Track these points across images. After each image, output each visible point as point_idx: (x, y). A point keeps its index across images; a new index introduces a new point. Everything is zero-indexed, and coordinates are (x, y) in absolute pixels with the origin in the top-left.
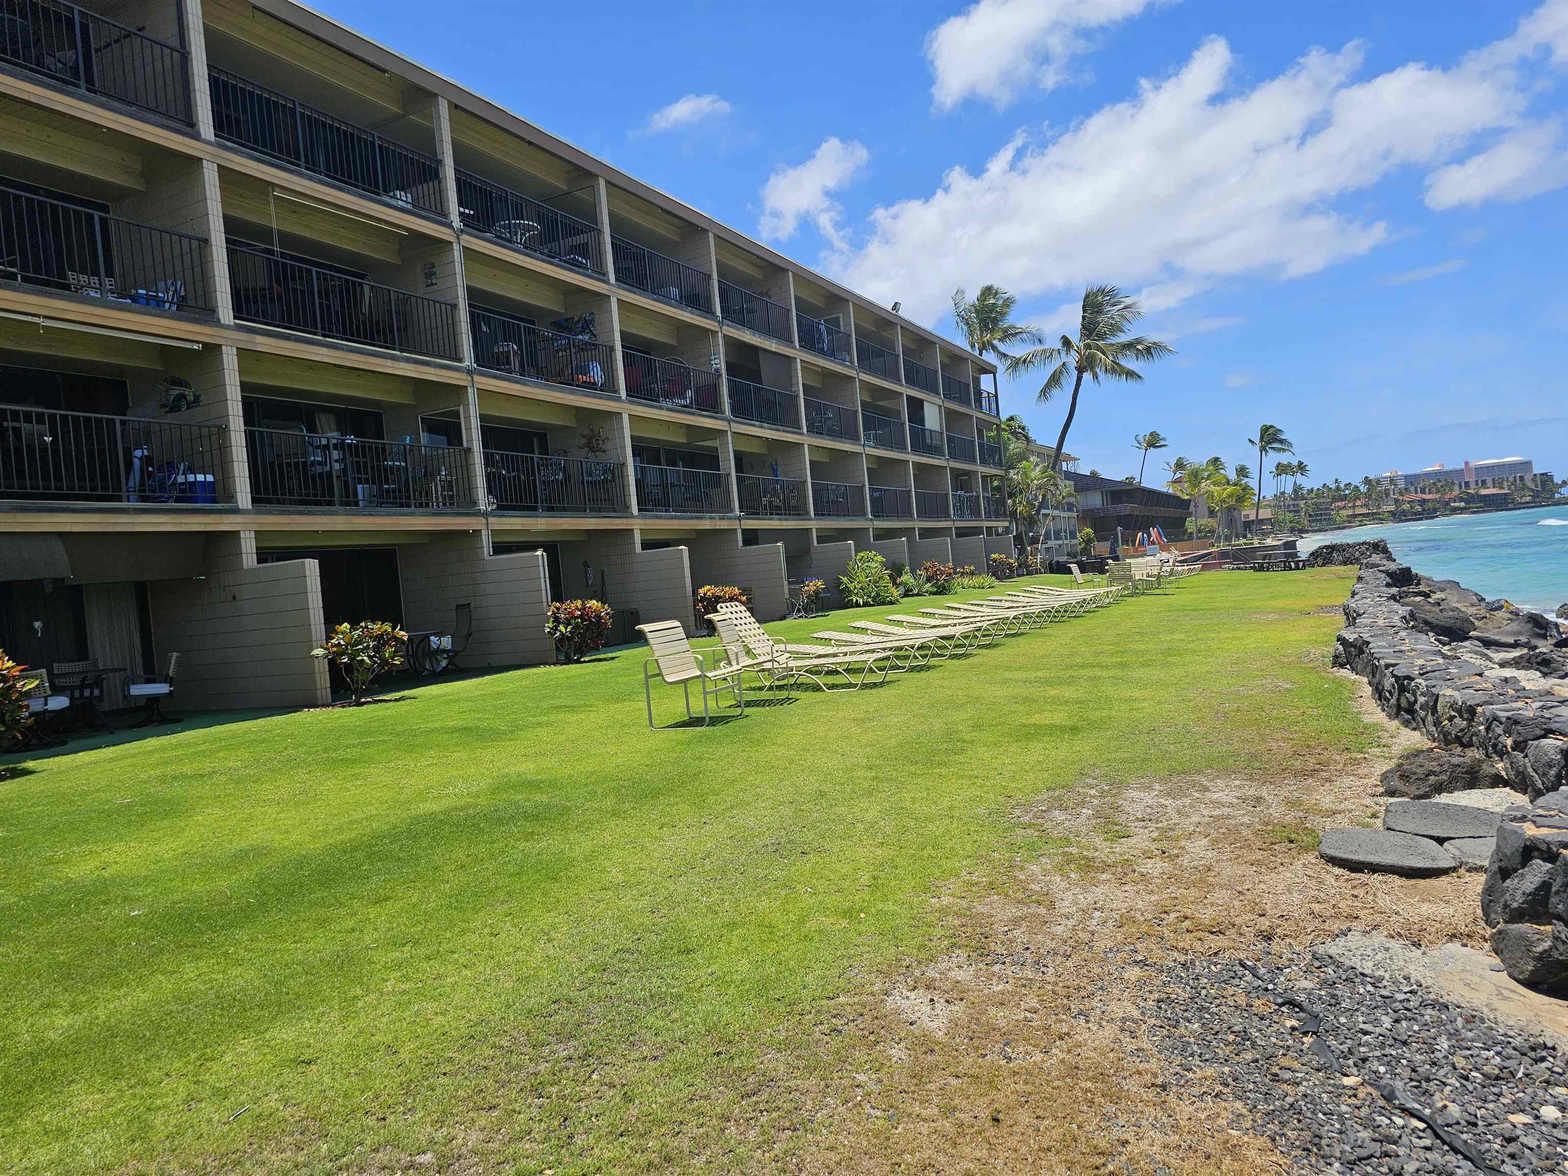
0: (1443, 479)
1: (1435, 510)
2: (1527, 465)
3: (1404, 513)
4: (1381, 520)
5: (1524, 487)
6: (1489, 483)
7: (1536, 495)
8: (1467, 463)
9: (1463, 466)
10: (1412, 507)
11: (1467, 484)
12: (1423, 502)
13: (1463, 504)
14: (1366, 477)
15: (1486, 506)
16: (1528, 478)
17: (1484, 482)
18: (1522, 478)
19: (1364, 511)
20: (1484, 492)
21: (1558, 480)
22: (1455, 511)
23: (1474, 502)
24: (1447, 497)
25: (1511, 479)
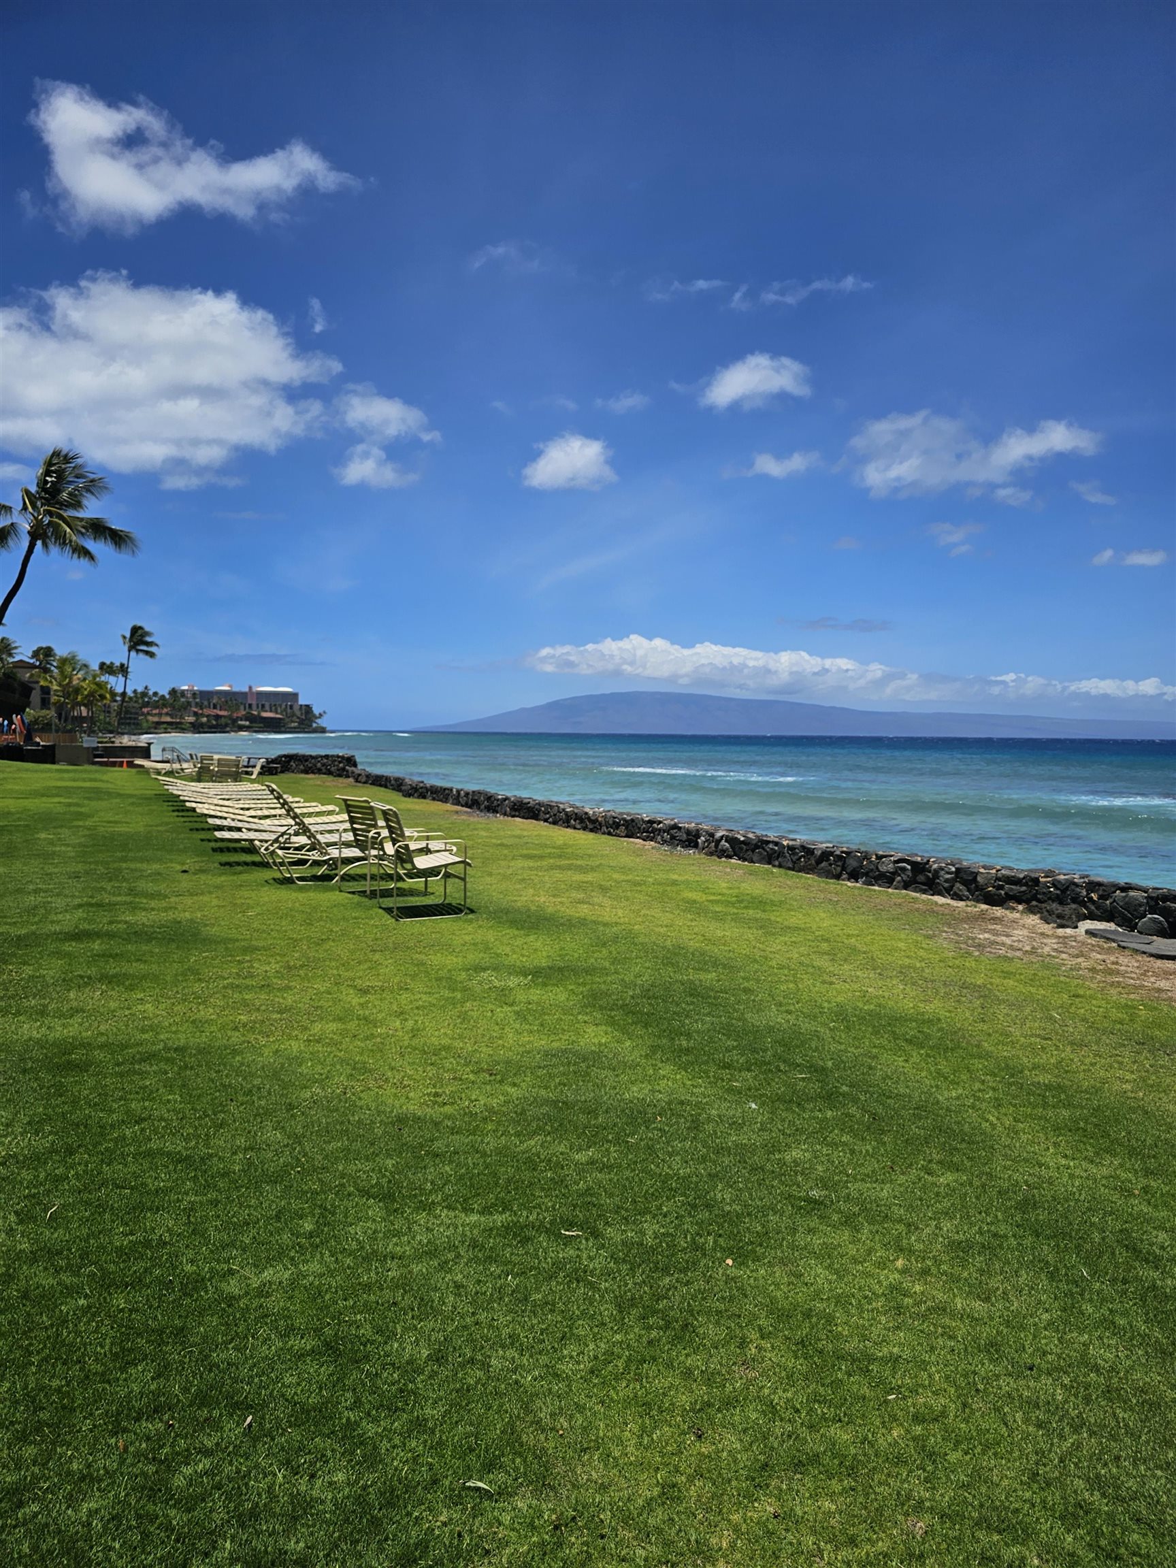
0: (231, 699)
1: (226, 725)
2: (294, 696)
3: (202, 725)
4: (183, 730)
5: (293, 715)
6: (267, 707)
7: (301, 722)
8: (250, 688)
9: (247, 690)
10: (208, 721)
11: (250, 706)
12: (217, 717)
13: (247, 723)
14: (173, 689)
15: (265, 727)
16: (296, 708)
17: (263, 706)
18: (291, 707)
19: (168, 719)
20: (265, 714)
21: (316, 711)
22: (241, 728)
23: (256, 722)
24: (235, 715)
25: (283, 707)
